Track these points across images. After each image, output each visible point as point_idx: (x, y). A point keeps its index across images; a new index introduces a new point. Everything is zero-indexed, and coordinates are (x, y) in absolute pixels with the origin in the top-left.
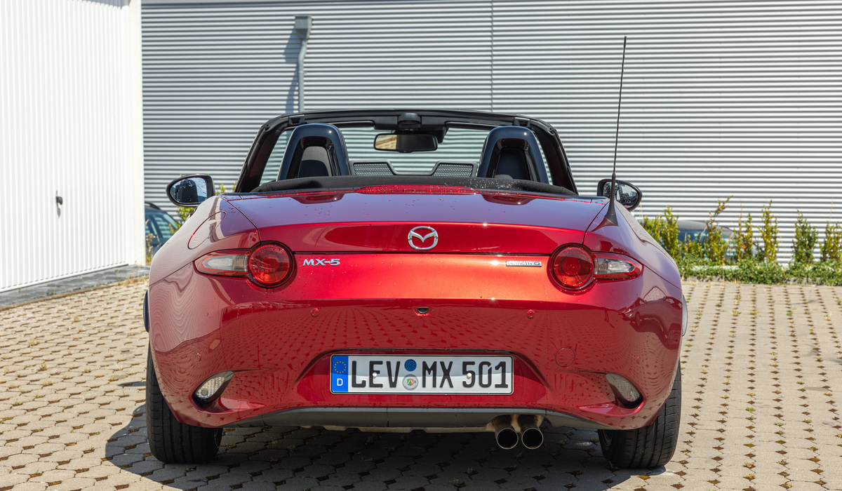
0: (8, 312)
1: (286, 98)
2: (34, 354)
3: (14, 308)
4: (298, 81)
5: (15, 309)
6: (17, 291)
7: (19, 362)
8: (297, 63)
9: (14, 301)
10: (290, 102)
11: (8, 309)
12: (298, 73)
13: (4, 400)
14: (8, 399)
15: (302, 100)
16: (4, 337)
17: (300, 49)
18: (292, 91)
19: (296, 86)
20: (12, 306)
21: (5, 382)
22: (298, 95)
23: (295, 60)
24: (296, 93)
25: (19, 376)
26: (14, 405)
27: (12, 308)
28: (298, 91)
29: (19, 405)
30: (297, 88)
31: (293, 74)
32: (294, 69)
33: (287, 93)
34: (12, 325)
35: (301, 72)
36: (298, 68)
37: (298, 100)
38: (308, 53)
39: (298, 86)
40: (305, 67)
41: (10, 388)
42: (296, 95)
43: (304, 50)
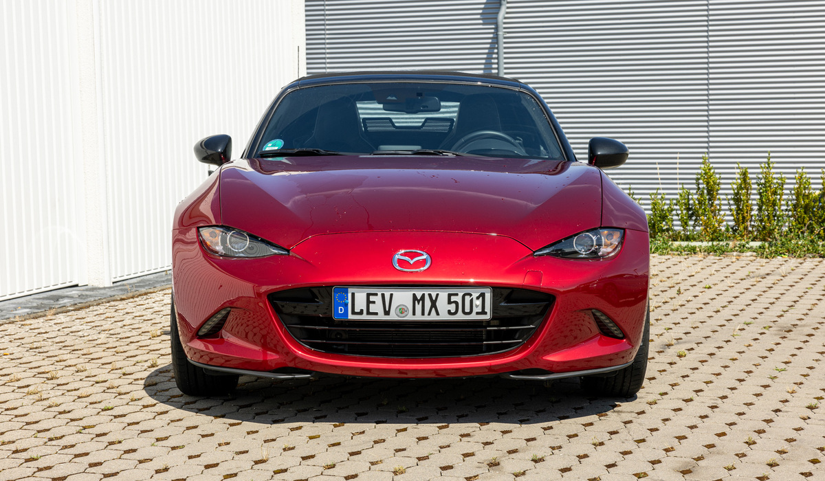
0: (145, 297)
1: (484, 61)
2: (151, 348)
3: (154, 292)
4: (497, 43)
5: (154, 294)
6: (164, 273)
7: (131, 357)
8: (496, 24)
9: (156, 285)
10: (488, 66)
11: (146, 294)
12: (497, 35)
13: (96, 403)
14: (100, 402)
15: (501, 63)
16: (129, 327)
17: (499, 8)
18: (490, 53)
19: (495, 48)
20: (151, 291)
21: (105, 381)
22: (497, 58)
23: (494, 21)
24: (494, 56)
25: (124, 374)
26: (103, 410)
27: (151, 293)
28: (497, 53)
29: (108, 409)
30: (496, 51)
31: (491, 36)
32: (493, 31)
33: (485, 56)
34: (144, 313)
35: (500, 33)
36: (496, 29)
37: (498, 63)
38: (507, 13)
39: (497, 48)
40: (505, 28)
41: (108, 389)
42: (495, 58)
43: (503, 10)
